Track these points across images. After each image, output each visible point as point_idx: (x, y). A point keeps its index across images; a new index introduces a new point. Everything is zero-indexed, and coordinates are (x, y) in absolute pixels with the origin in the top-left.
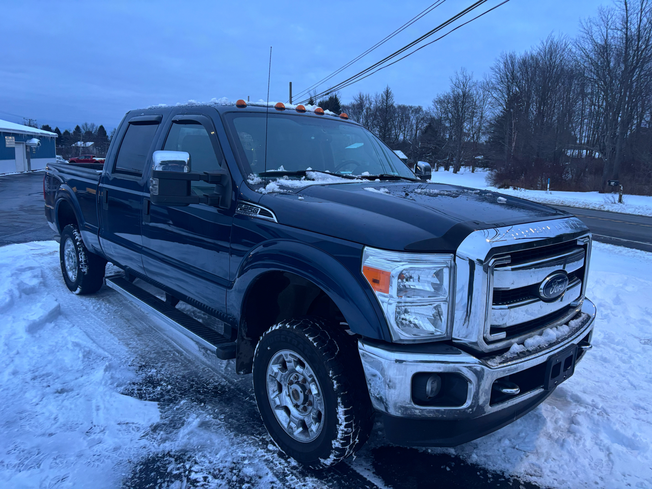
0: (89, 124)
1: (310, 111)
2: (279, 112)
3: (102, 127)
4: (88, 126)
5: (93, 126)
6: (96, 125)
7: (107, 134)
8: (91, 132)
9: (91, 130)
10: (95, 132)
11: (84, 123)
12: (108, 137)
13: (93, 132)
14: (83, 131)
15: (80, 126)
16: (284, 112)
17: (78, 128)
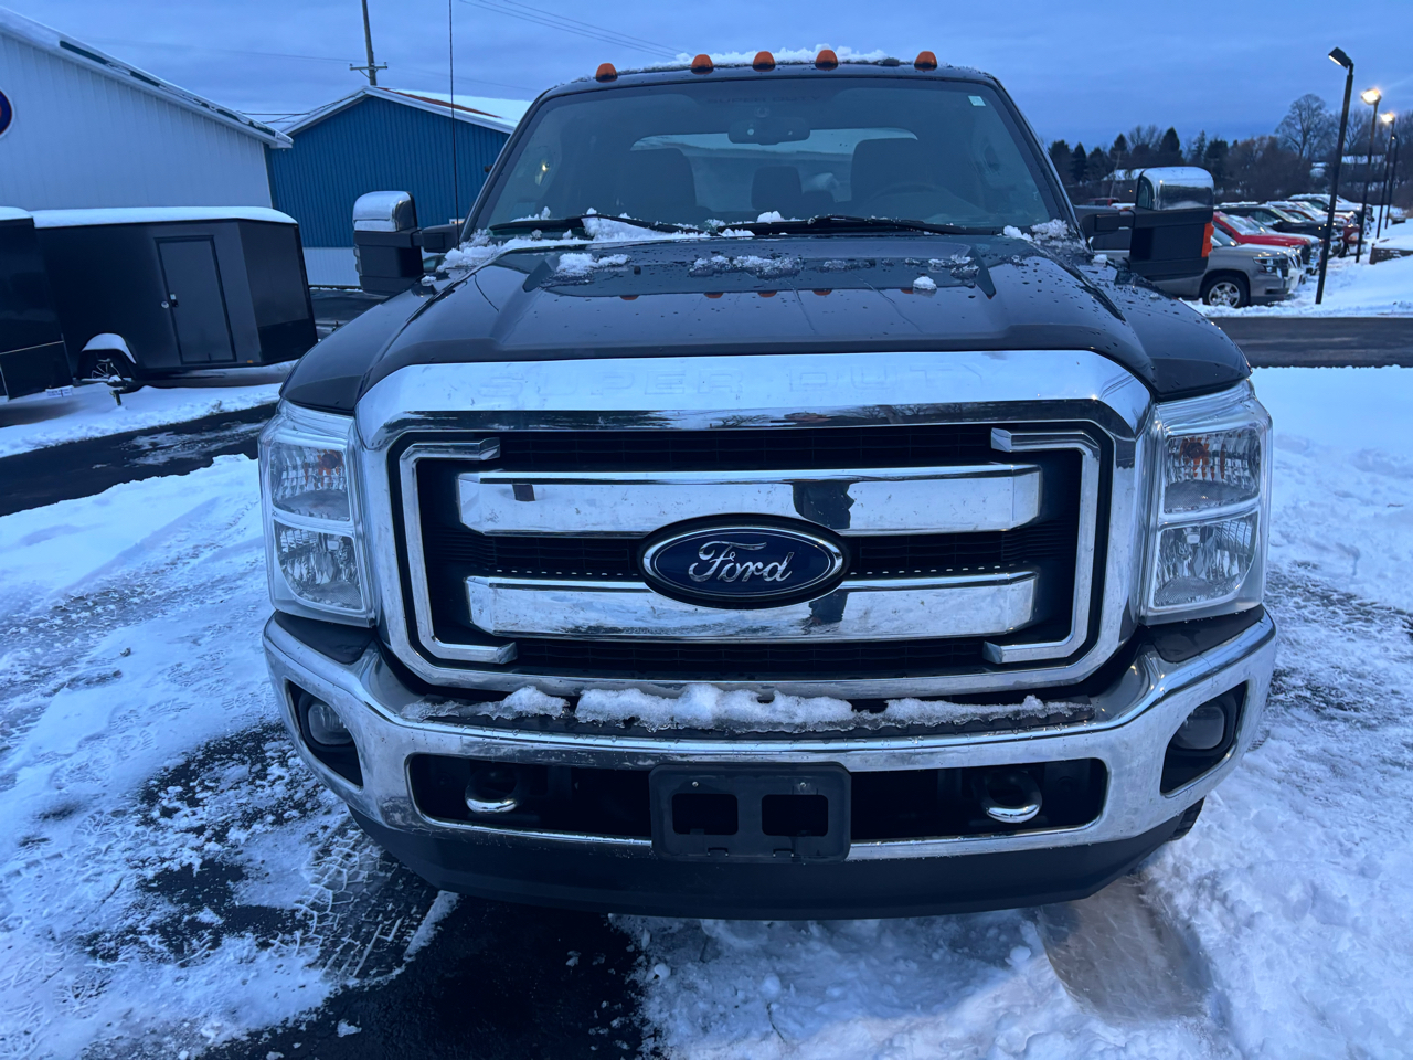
0: (1146, 127)
1: (802, 63)
2: (701, 76)
3: (1171, 133)
4: (1143, 133)
5: (1152, 131)
6: (1160, 128)
7: (1181, 148)
8: (1147, 145)
9: (1147, 141)
10: (1154, 146)
11: (1135, 125)
12: (1181, 152)
13: (1151, 146)
14: (1130, 146)
15: (1126, 135)
16: (710, 76)
17: (1121, 140)
